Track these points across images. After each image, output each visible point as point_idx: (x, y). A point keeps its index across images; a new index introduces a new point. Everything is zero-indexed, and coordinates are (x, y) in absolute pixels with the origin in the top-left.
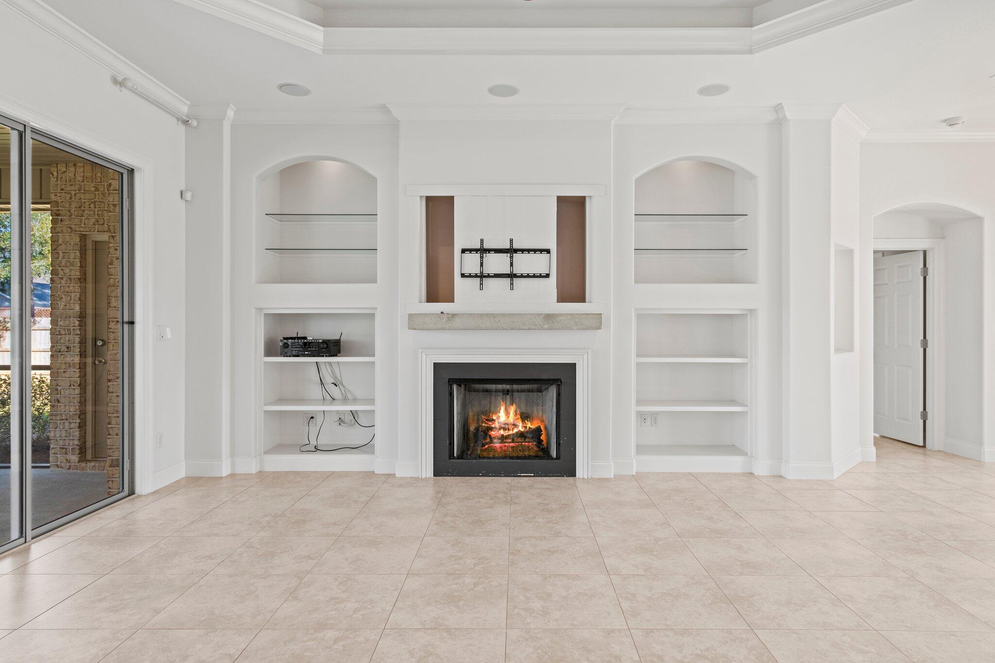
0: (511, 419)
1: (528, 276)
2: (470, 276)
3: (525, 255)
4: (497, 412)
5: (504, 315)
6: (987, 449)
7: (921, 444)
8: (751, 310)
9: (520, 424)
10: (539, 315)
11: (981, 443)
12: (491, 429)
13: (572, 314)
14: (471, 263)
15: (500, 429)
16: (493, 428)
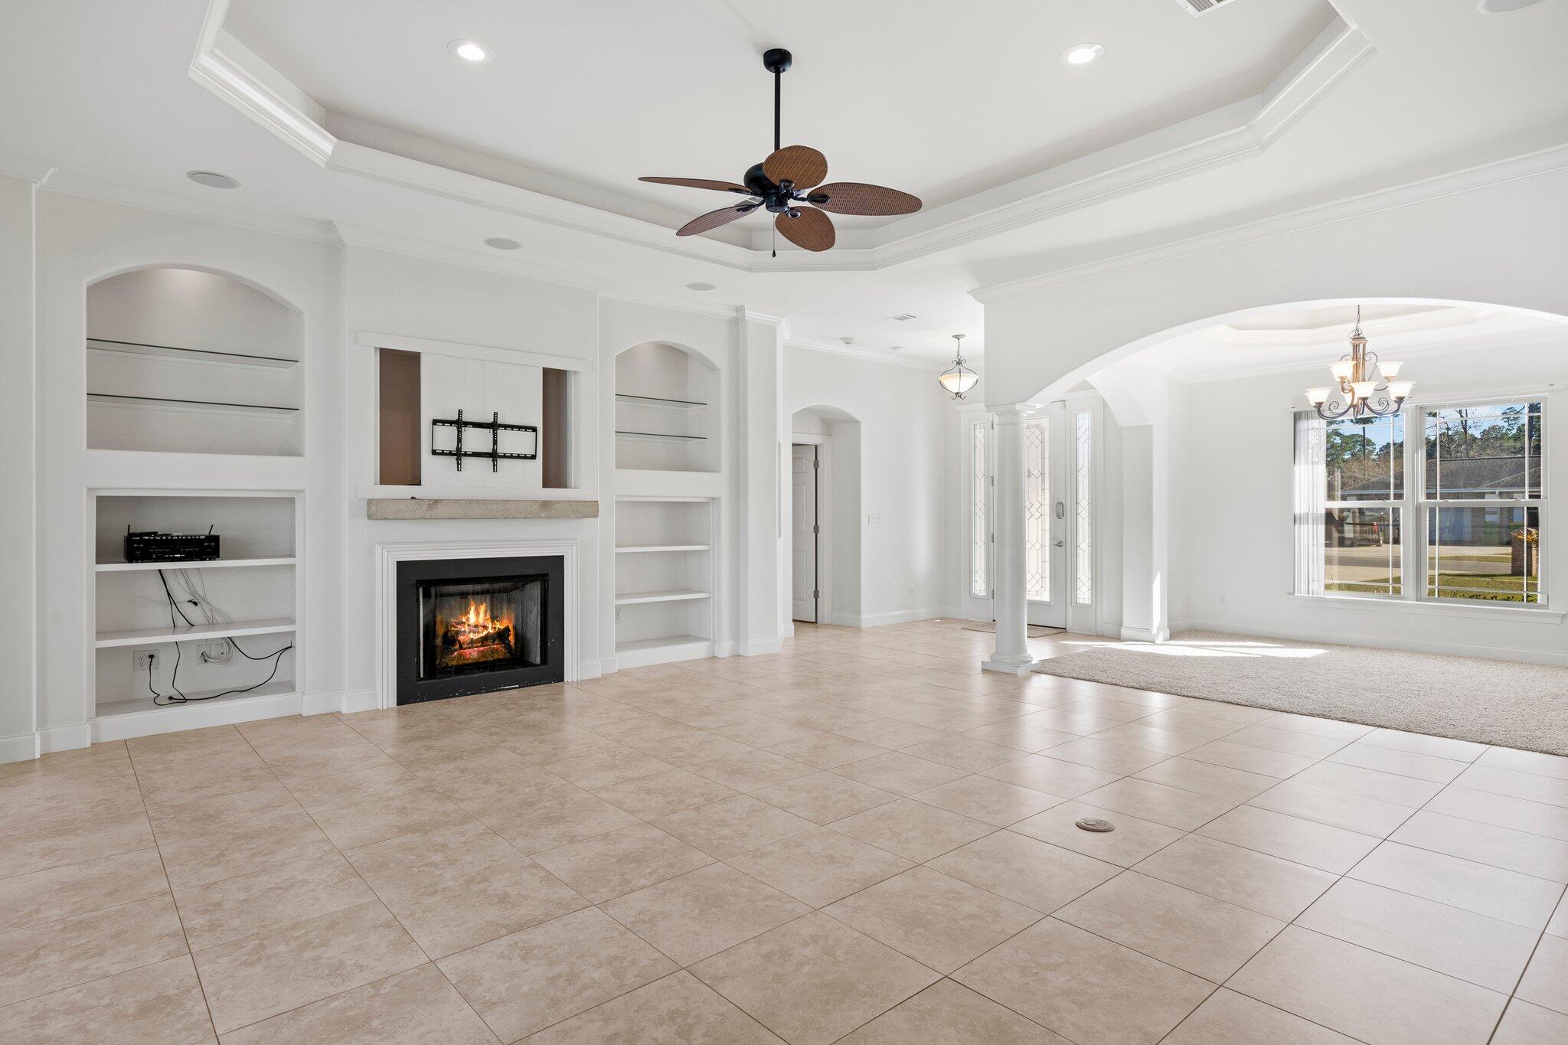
0: (481, 621)
1: (511, 457)
2: (443, 453)
3: (509, 432)
4: (467, 613)
5: (496, 502)
6: (864, 616)
7: (814, 620)
8: (713, 499)
9: (490, 625)
10: (535, 502)
11: (858, 612)
13: (569, 501)
14: (446, 438)
15: (469, 632)
16: (461, 632)
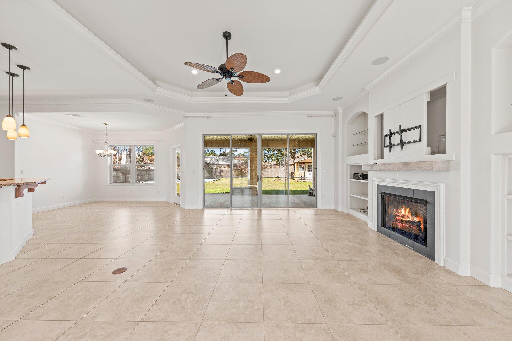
0: (407, 214)
1: (411, 142)
4: (401, 209)
9: (411, 217)
12: (397, 215)
15: (401, 217)
